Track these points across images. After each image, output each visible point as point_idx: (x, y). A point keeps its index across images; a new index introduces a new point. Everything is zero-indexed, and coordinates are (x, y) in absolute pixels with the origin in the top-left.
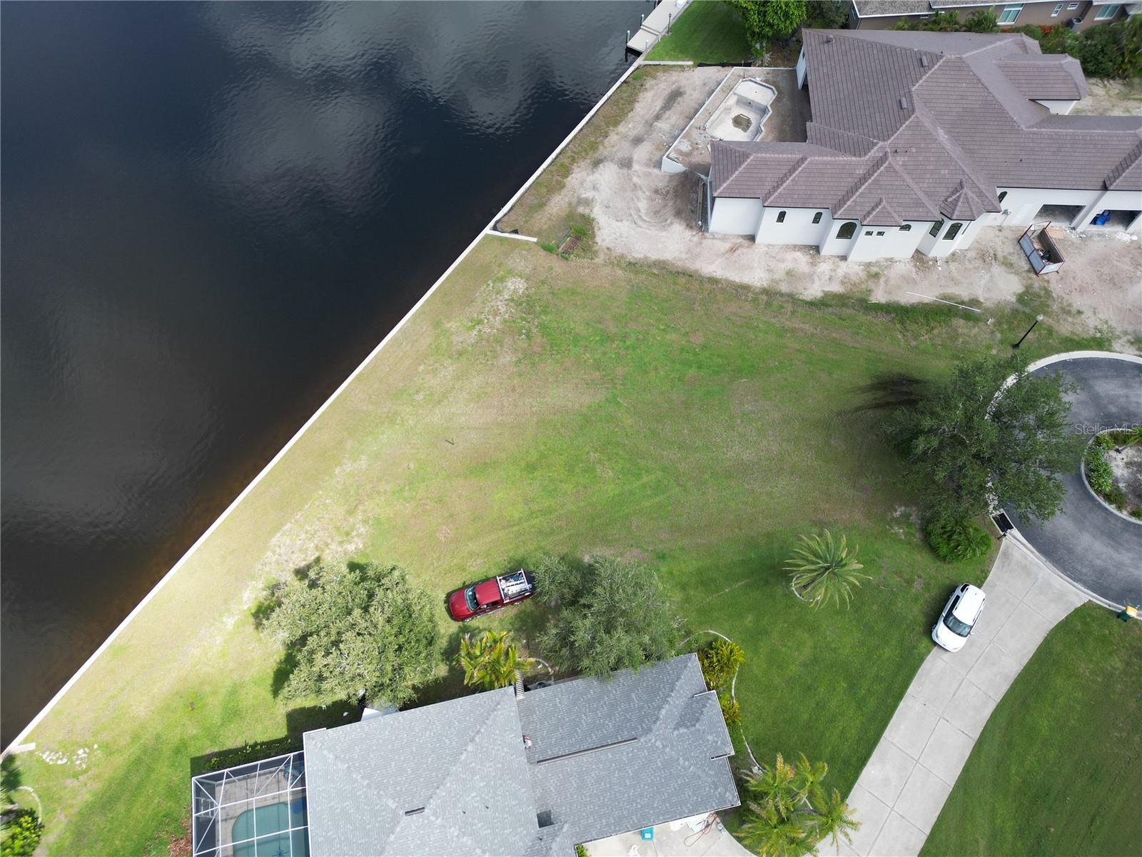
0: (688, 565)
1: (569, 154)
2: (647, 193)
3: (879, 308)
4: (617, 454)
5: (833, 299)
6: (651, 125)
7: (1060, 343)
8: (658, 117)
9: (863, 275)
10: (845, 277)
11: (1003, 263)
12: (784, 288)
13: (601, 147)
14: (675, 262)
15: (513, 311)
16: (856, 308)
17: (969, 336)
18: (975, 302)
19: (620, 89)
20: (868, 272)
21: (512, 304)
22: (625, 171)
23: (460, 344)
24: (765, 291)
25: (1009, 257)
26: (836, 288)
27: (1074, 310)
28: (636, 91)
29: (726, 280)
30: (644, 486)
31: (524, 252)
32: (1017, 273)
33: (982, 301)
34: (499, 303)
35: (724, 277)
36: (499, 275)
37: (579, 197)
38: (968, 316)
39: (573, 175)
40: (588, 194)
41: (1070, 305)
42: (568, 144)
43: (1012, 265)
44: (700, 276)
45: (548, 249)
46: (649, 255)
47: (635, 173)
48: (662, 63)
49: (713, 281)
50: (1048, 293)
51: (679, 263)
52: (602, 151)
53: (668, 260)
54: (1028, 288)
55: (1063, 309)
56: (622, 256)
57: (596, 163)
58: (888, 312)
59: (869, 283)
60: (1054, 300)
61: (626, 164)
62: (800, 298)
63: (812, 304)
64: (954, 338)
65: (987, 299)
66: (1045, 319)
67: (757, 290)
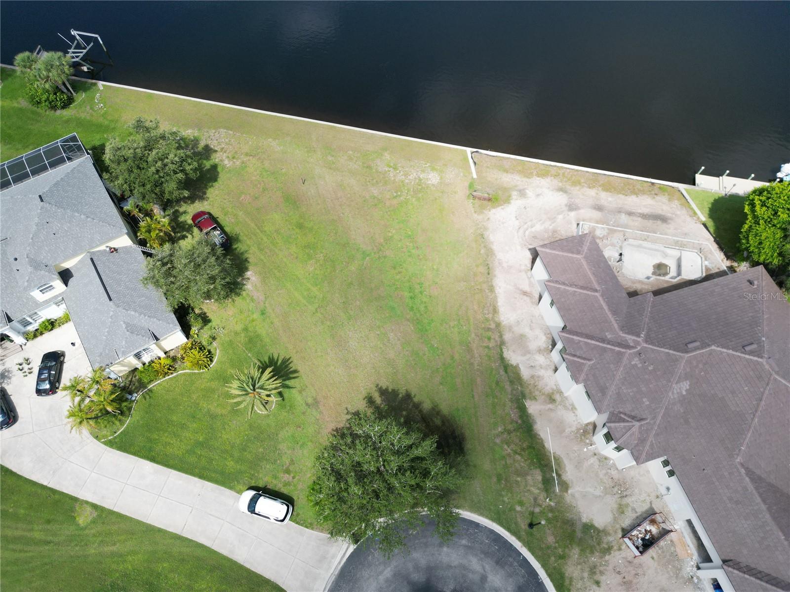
1: (561, 172)
2: (551, 227)
3: (522, 410)
4: (327, 268)
5: (514, 373)
6: (620, 212)
7: (555, 568)
8: (630, 214)
9: (548, 390)
10: (539, 377)
11: (620, 505)
12: (507, 337)
13: (578, 188)
14: (496, 261)
15: (413, 183)
16: (514, 392)
17: (526, 485)
18: (565, 486)
19: (644, 183)
20: (553, 393)
21: (417, 181)
22: (565, 209)
23: (375, 165)
24: (498, 325)
25: (630, 509)
26: (525, 373)
27: (597, 577)
28: (649, 193)
29: (496, 297)
31: (462, 174)
32: (615, 519)
33: (569, 492)
34: (415, 174)
35: (498, 295)
36: (436, 167)
37: (524, 189)
38: (547, 483)
39: (542, 180)
40: (530, 193)
41: (602, 573)
42: (569, 169)
43: (623, 513)
44: (492, 279)
45: (471, 186)
46: (495, 244)
47: (566, 215)
48: (690, 200)
49: (491, 289)
50: (608, 550)
51: (497, 264)
52: (575, 190)
53: (496, 257)
54: (605, 532)
55: (595, 567)
56: (486, 229)
57: (561, 190)
58: (521, 417)
59: (543, 397)
60: (601, 558)
61: (571, 207)
62: (504, 350)
63: (502, 359)
64: (518, 473)
65: (573, 496)
66: (575, 552)
67: (497, 319)
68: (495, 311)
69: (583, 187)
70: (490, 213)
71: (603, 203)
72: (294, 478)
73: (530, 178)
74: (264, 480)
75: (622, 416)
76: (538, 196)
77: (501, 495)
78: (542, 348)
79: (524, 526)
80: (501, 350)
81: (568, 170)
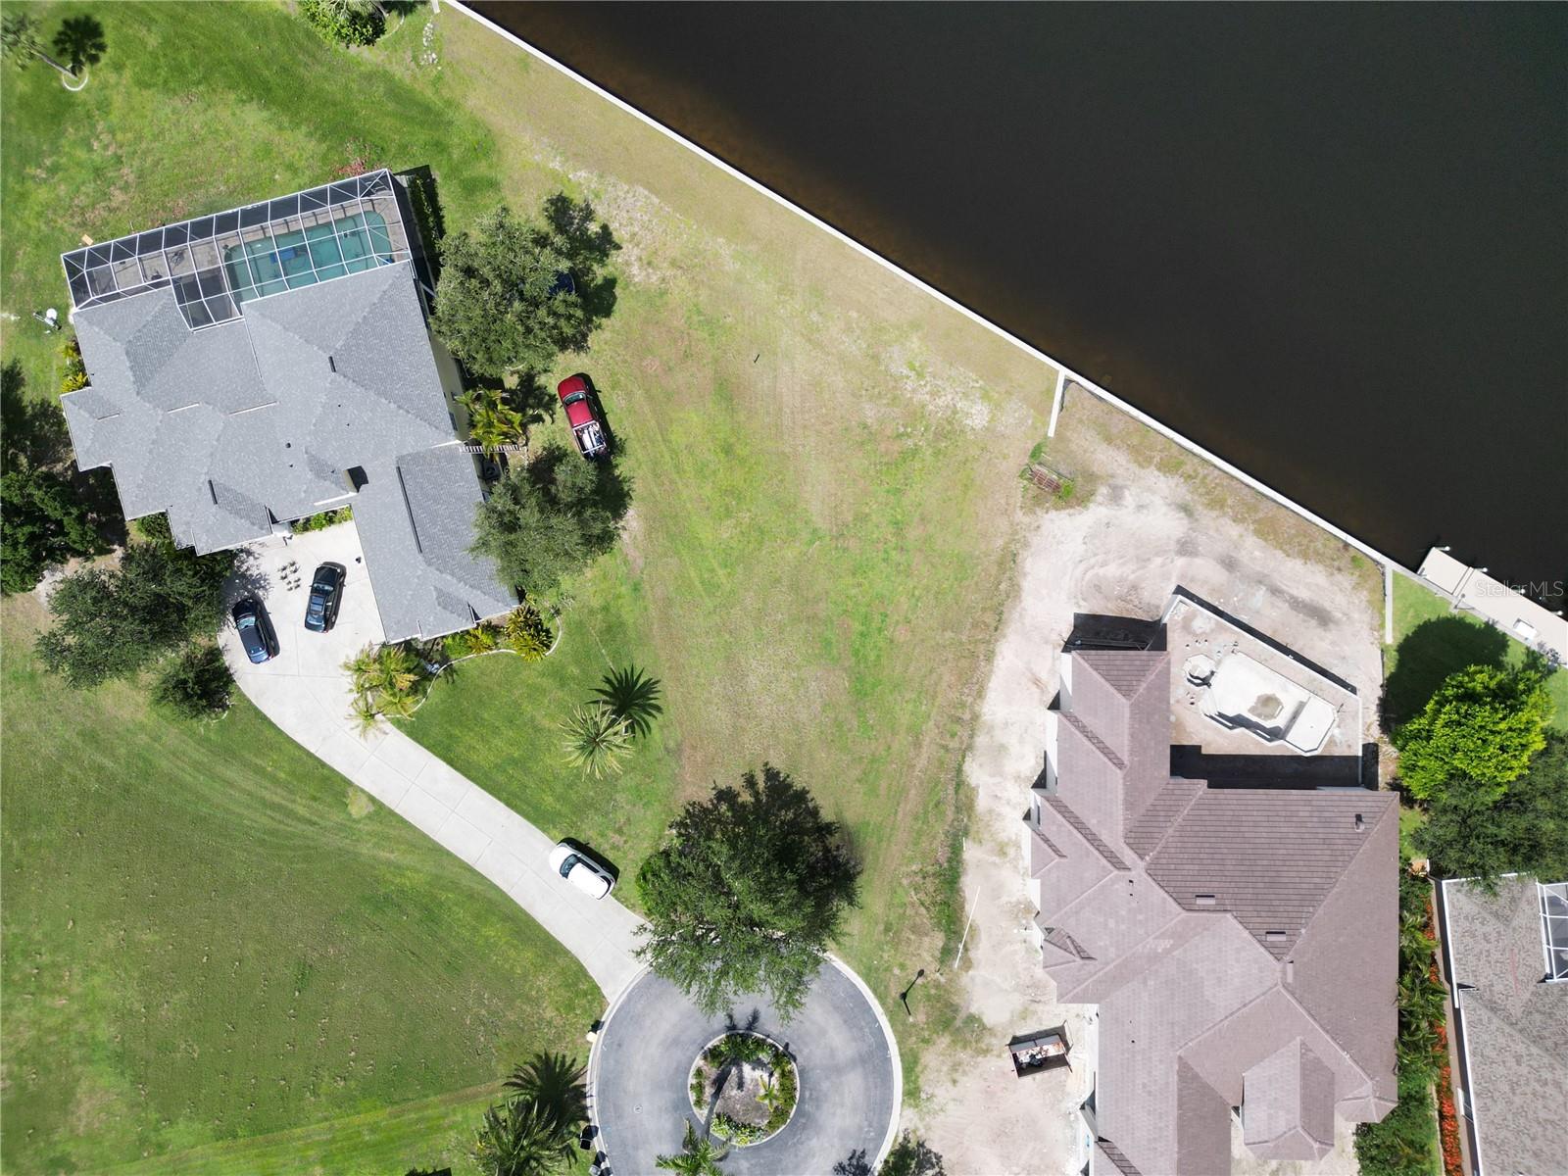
0: (629, 614)
1: (1202, 472)
2: (1132, 577)
3: (956, 851)
4: (749, 542)
5: (967, 797)
6: (1260, 582)
7: (911, 1050)
8: (1275, 591)
9: (1003, 836)
10: (999, 815)
11: (1026, 1009)
12: (981, 740)
13: (1214, 514)
14: (1018, 609)
15: (939, 415)
16: (956, 823)
17: (919, 948)
18: (967, 964)
19: (1332, 539)
20: (1007, 844)
21: (949, 413)
22: (1173, 546)
23: (888, 355)
24: (975, 717)
25: (1035, 1018)
26: (982, 803)
27: (956, 1076)
28: (1328, 562)
29: (991, 671)
30: (713, 570)
31: (1030, 422)
32: (1011, 1022)
33: (970, 972)
34: (949, 397)
35: (995, 669)
36: (992, 394)
37: (1122, 488)
38: (947, 953)
39: (1162, 478)
40: (1129, 498)
41: (965, 1073)
42: (1220, 469)
43: (1024, 1019)
44: (997, 641)
45: (1036, 453)
46: (1029, 578)
47: (1169, 560)
48: (1389, 599)
49: (990, 657)
50: (986, 1052)
51: (1016, 615)
52: (1207, 517)
53: (1021, 602)
54: (991, 1031)
55: (960, 1064)
56: (1026, 545)
57: (1186, 509)
58: (950, 860)
59: (993, 844)
60: (973, 1057)
61: (1186, 548)
62: (967, 759)
63: (959, 771)
64: (915, 930)
65: (972, 979)
66: (945, 1040)
67: (977, 708)
68: (980, 694)
69: (1225, 514)
70: (1046, 516)
71: (1243, 556)
72: (626, 842)
73: (1143, 468)
74: (588, 835)
75: (1068, 941)
76: (1140, 507)
77: (882, 950)
78: (1023, 776)
79: (895, 992)
80: (964, 757)
81: (1217, 472)
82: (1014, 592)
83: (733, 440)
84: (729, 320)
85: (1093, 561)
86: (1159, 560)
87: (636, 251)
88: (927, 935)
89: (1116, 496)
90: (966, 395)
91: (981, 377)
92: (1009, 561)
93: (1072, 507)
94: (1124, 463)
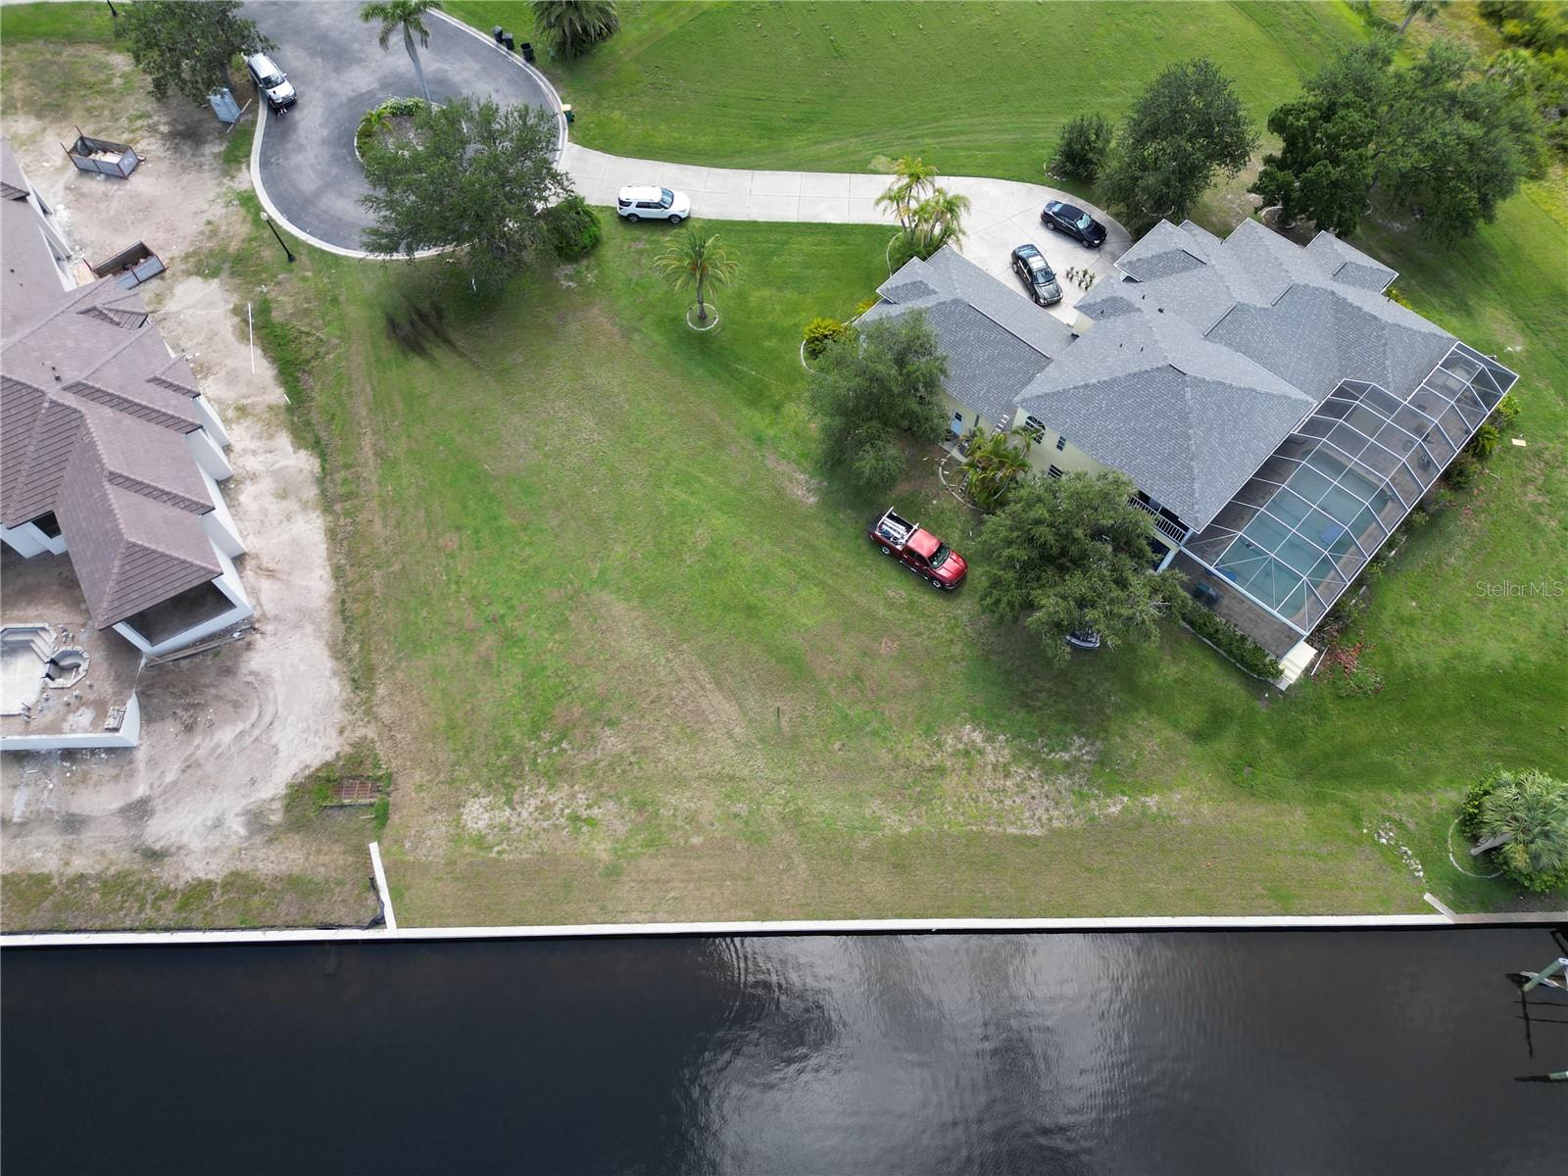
0: (751, 416)
2: (197, 740)
3: (294, 391)
5: (303, 437)
9: (246, 422)
10: (260, 438)
12: (311, 492)
14: (326, 634)
16: (305, 411)
17: (295, 301)
18: (238, 311)
20: (239, 418)
21: (516, 797)
22: (157, 804)
24: (327, 509)
26: (284, 440)
27: (209, 228)
29: (330, 559)
30: (692, 494)
31: (408, 845)
33: (232, 306)
36: (473, 849)
38: (264, 311)
40: (237, 827)
44: (337, 591)
45: (382, 816)
46: (328, 674)
47: (156, 785)
49: (338, 573)
52: (121, 859)
53: (327, 644)
54: (189, 273)
55: (210, 238)
57: (154, 856)
58: (297, 380)
59: (256, 412)
60: (199, 248)
61: (139, 811)
62: (319, 470)
67: (331, 518)
68: (332, 534)
69: (98, 877)
70: (338, 749)
71: (55, 841)
73: (232, 873)
76: (218, 824)
78: (248, 482)
79: (303, 258)
82: (339, 651)
83: (751, 623)
84: (837, 746)
85: (256, 732)
86: (170, 778)
87: (992, 758)
88: (292, 314)
89: (256, 820)
90: (505, 829)
91: (496, 861)
92: (360, 678)
93: (310, 777)
94: (260, 866)
